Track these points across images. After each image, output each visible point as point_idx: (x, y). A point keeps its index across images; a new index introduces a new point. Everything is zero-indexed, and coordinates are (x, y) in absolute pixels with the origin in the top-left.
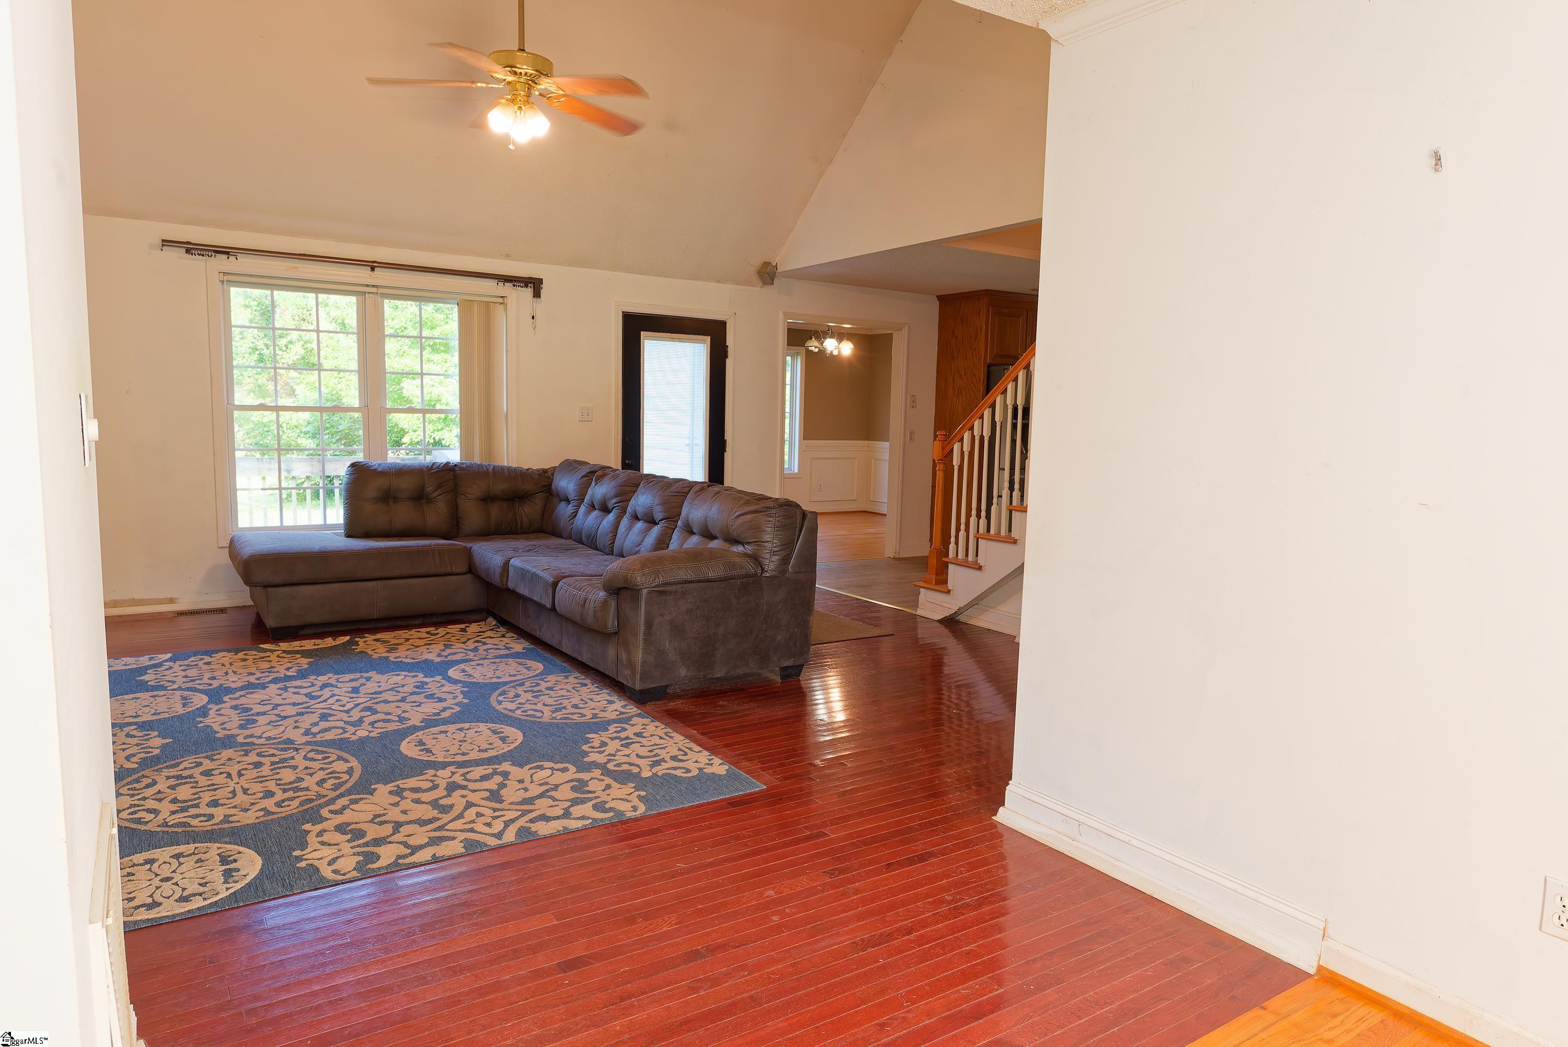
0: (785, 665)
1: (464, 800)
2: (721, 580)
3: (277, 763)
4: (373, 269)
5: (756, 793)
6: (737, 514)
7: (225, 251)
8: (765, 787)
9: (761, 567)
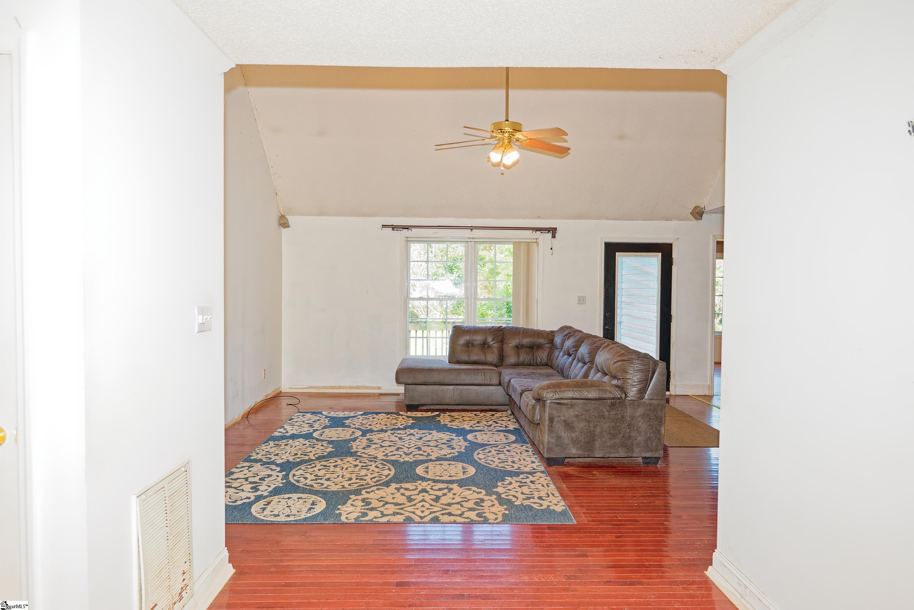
0: (644, 456)
1: (423, 498)
2: (596, 399)
3: (364, 466)
4: (472, 230)
5: (568, 525)
6: (615, 361)
7: (406, 228)
8: (575, 523)
9: (625, 394)
